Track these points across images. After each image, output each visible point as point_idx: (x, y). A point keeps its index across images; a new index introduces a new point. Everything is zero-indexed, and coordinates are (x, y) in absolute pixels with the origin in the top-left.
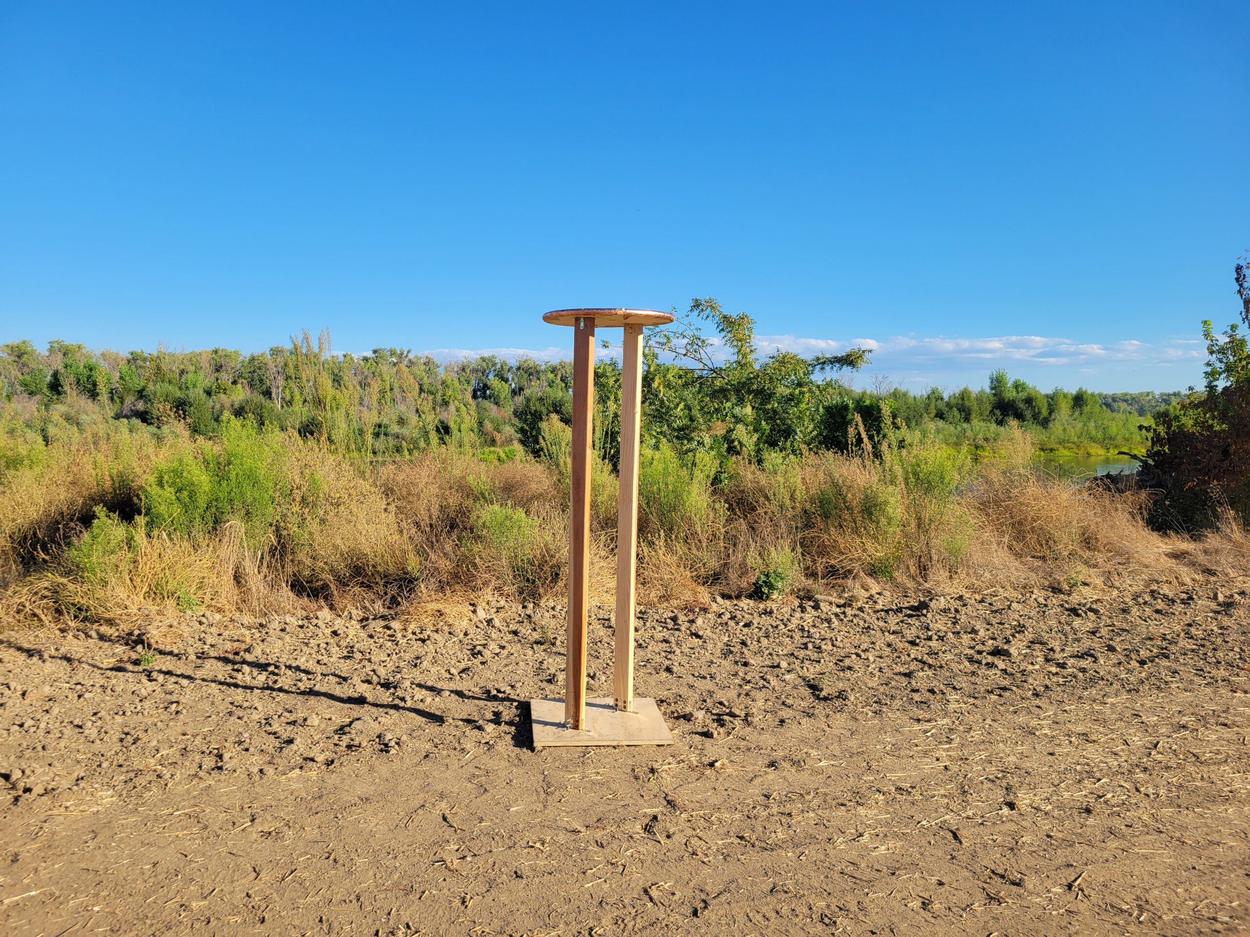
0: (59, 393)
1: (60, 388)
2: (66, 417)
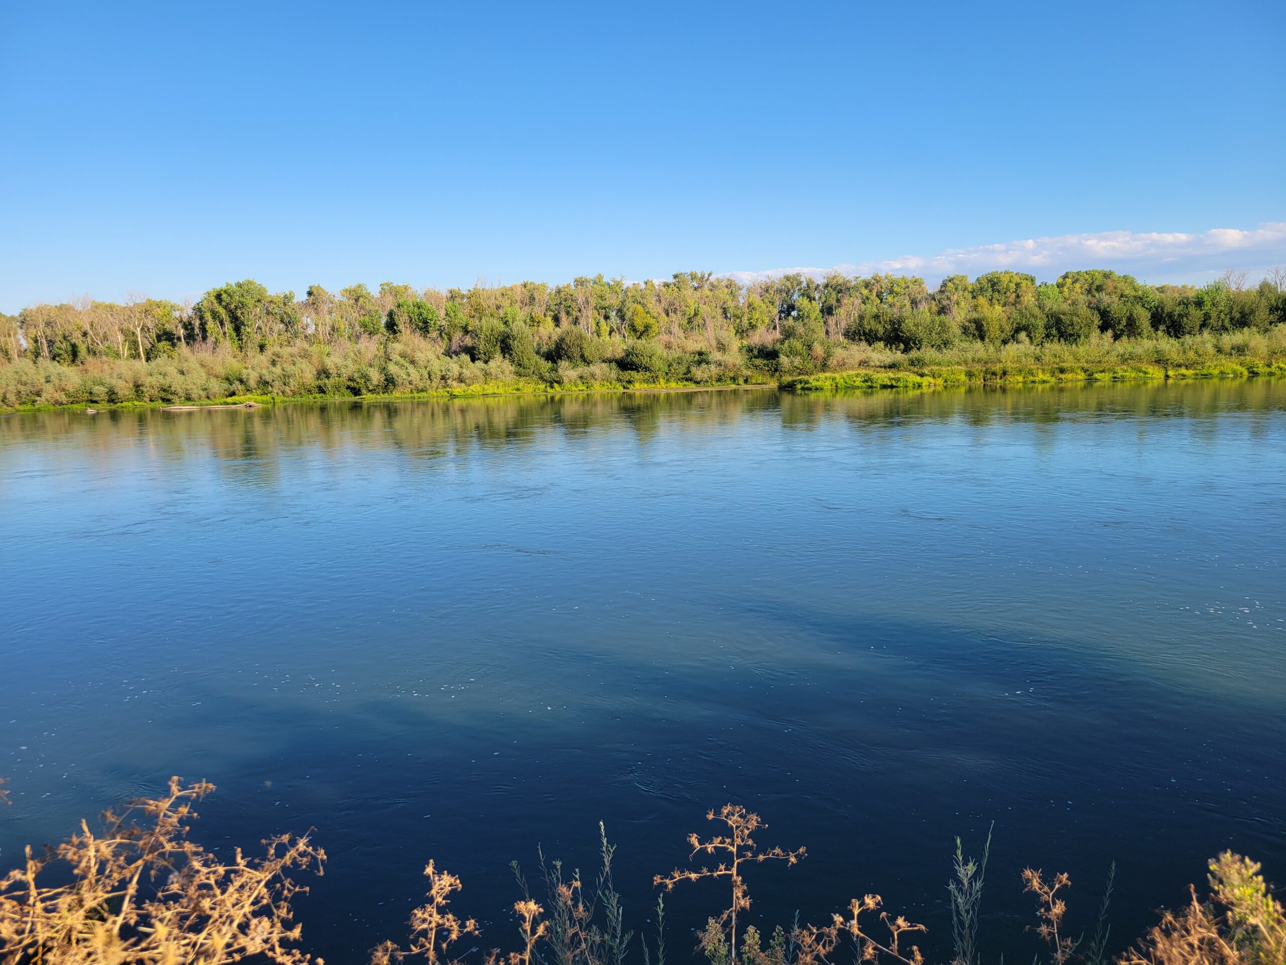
0: (395, 332)
1: (395, 327)
2: (403, 356)
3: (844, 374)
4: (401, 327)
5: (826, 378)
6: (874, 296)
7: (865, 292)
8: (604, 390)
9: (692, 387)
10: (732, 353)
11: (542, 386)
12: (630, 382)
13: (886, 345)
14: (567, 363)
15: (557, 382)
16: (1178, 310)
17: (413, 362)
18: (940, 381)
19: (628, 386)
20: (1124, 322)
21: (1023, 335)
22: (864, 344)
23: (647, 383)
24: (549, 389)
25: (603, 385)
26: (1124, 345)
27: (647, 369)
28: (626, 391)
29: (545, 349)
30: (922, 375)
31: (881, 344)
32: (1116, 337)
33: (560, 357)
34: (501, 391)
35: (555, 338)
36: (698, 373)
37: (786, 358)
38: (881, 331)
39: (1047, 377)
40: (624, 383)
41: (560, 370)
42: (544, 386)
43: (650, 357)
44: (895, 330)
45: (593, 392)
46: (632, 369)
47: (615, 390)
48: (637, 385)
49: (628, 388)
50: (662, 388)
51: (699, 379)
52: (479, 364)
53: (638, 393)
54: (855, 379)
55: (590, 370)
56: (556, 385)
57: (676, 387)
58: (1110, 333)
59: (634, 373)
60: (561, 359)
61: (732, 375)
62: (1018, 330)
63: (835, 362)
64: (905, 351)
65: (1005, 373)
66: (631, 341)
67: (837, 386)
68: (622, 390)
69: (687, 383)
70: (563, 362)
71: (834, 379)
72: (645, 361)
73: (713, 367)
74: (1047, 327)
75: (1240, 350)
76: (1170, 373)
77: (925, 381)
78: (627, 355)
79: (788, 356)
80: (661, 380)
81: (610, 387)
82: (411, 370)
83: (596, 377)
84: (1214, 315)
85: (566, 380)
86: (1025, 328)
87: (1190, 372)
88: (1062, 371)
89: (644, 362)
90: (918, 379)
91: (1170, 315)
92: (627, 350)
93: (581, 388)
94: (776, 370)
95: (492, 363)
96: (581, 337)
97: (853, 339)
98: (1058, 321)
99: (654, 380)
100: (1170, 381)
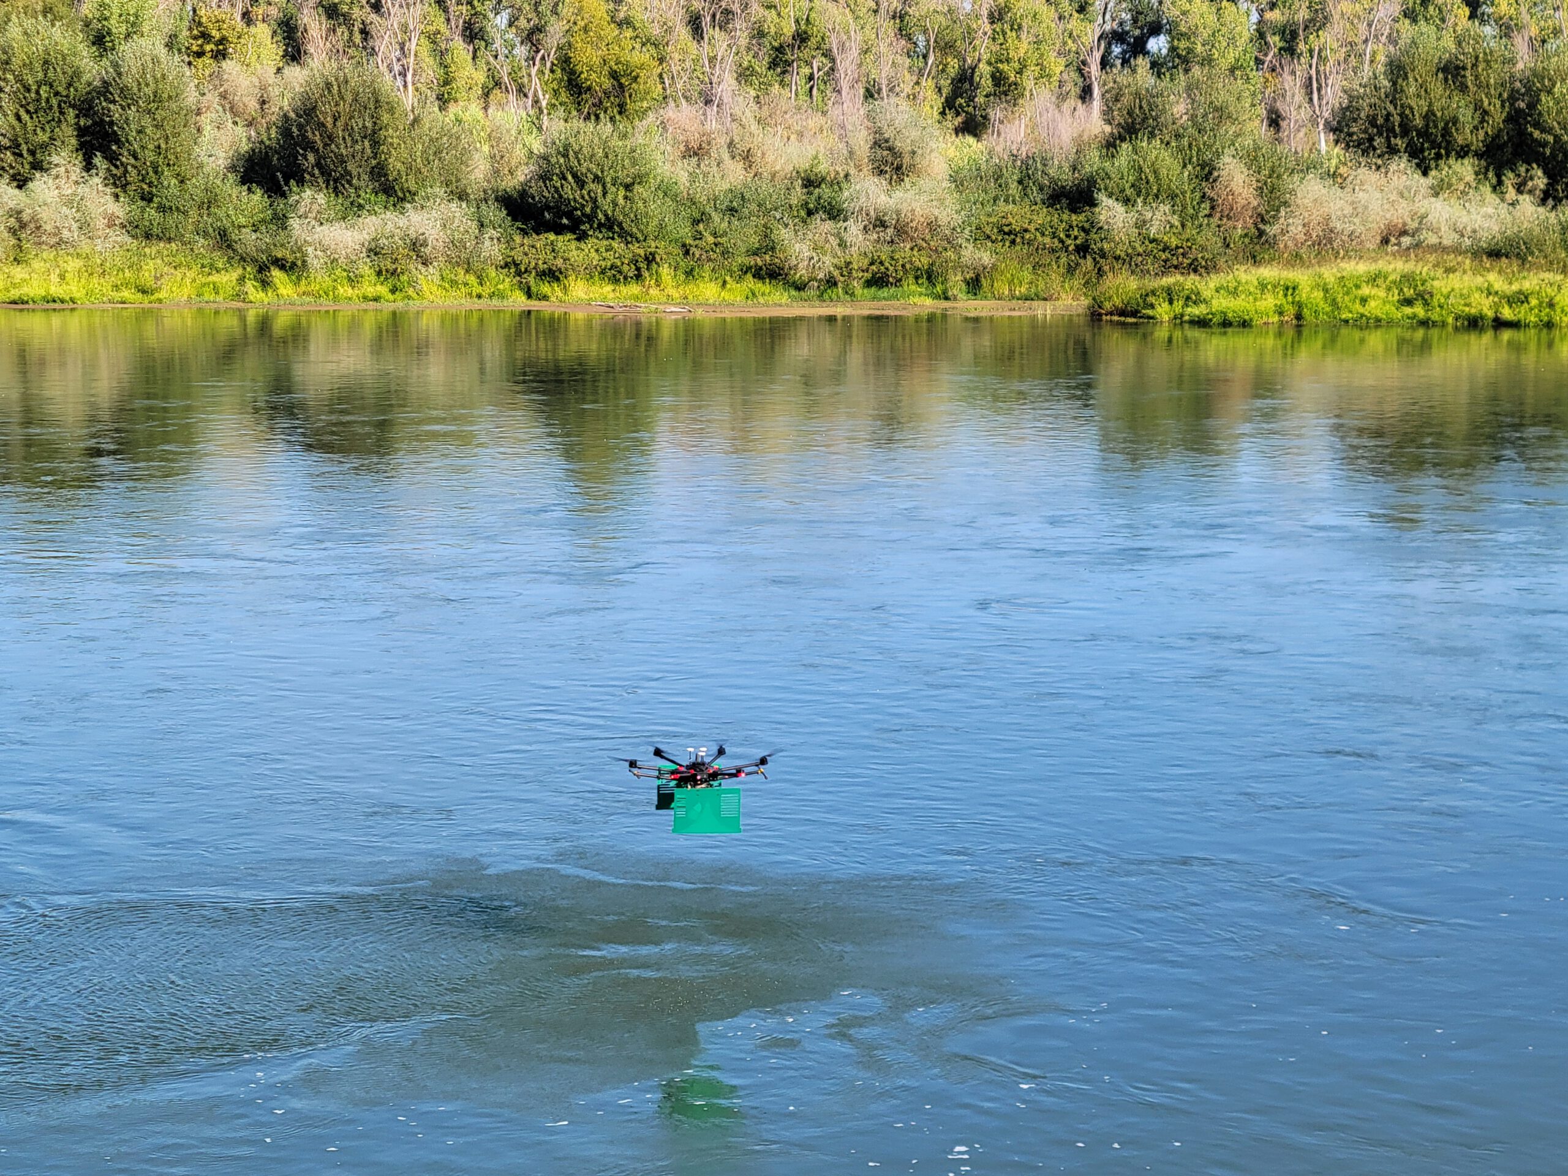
3: (1329, 273)
5: (1263, 286)
9: (776, 302)
10: (925, 183)
11: (228, 278)
12: (552, 275)
13: (1481, 174)
14: (321, 198)
15: (280, 264)
19: (545, 289)
22: (1401, 165)
23: (615, 281)
24: (250, 286)
25: (454, 283)
28: (534, 305)
29: (242, 143)
31: (1465, 169)
33: (297, 175)
34: (74, 289)
35: (283, 103)
36: (801, 250)
37: (1119, 208)
38: (1468, 120)
40: (531, 279)
41: (294, 223)
42: (235, 274)
43: (628, 187)
44: (1515, 118)
45: (415, 305)
46: (559, 230)
47: (495, 302)
48: (579, 290)
49: (545, 298)
50: (667, 300)
51: (802, 273)
53: (579, 316)
54: (1366, 290)
55: (402, 222)
56: (276, 274)
57: (719, 300)
59: (565, 242)
60: (301, 182)
61: (922, 261)
63: (1296, 229)
66: (557, 126)
67: (1299, 317)
68: (518, 301)
69: (758, 286)
70: (308, 193)
71: (1290, 289)
72: (612, 201)
73: (854, 231)
78: (544, 177)
79: (1127, 201)
80: (665, 271)
81: (476, 289)
83: (427, 250)
85: (315, 260)
89: (605, 204)
92: (545, 158)
93: (370, 291)
94: (1083, 250)
95: (40, 185)
96: (378, 104)
97: (1365, 146)
99: (642, 269)
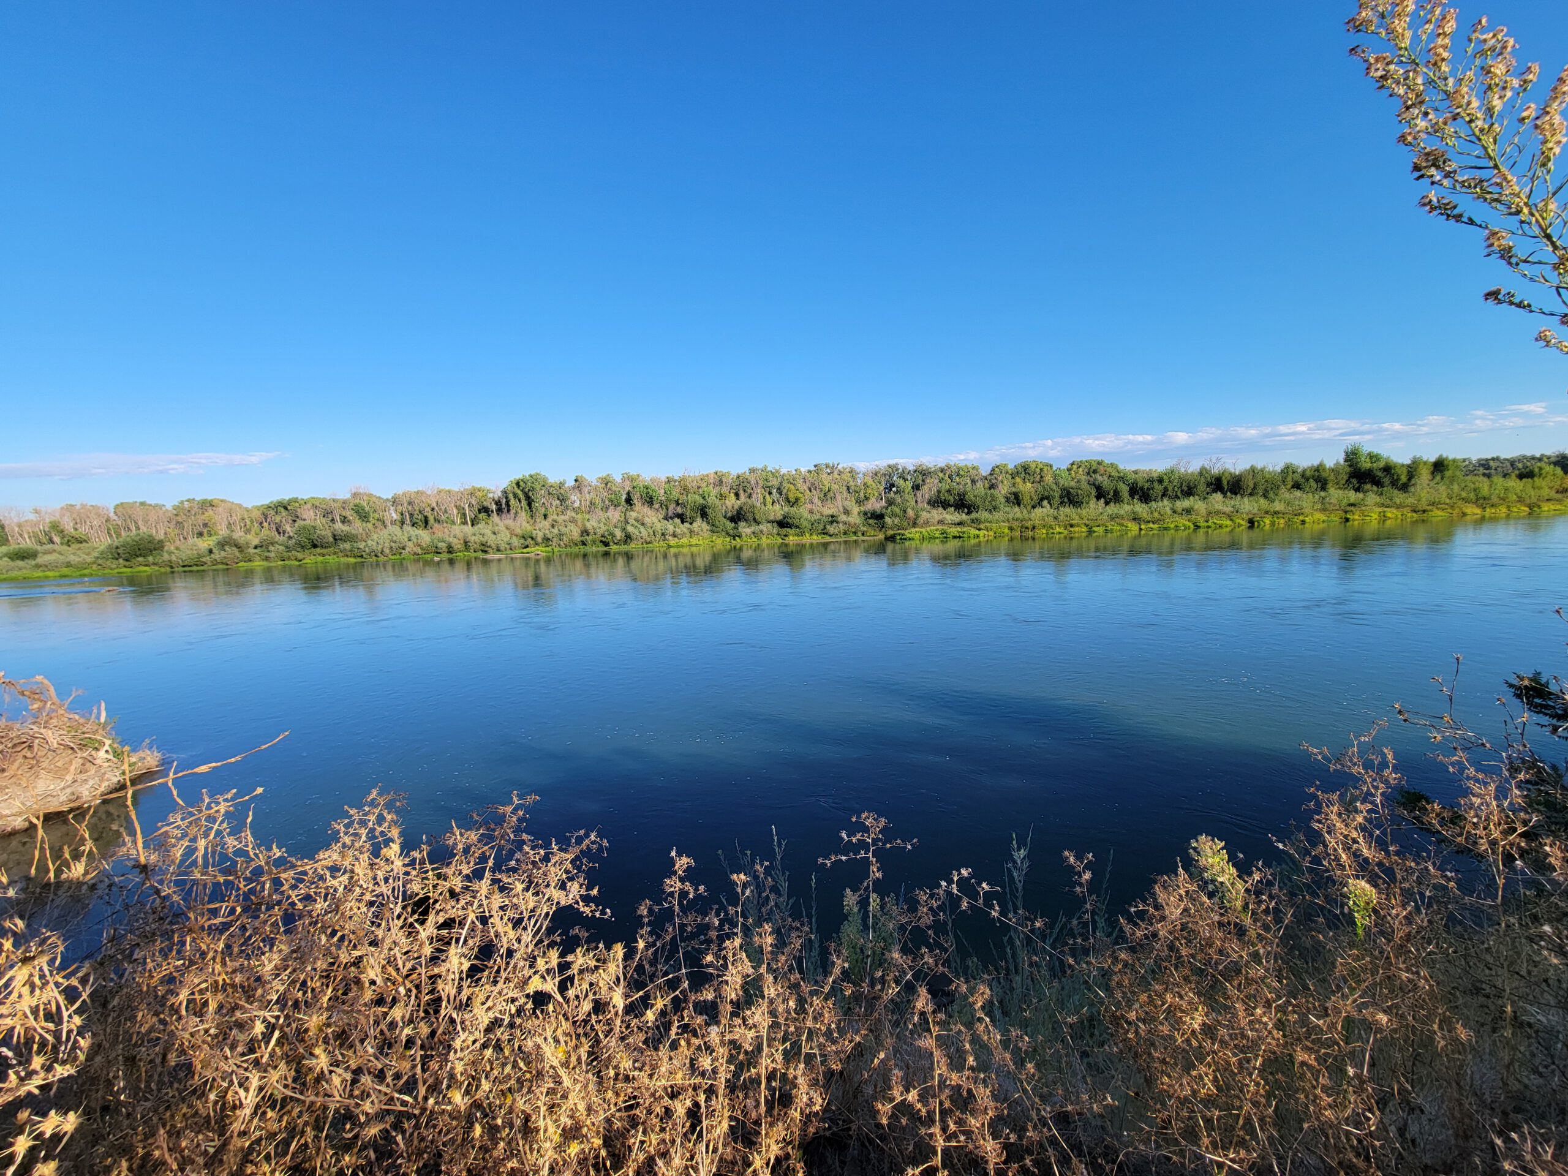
0: (631, 505)
1: (631, 502)
2: (637, 520)
3: (928, 529)
4: (635, 501)
5: (916, 532)
6: (947, 478)
7: (941, 475)
8: (769, 541)
9: (827, 539)
10: (853, 516)
11: (728, 539)
12: (786, 536)
13: (955, 510)
14: (744, 524)
15: (738, 536)
16: (1147, 485)
17: (643, 524)
18: (991, 533)
19: (785, 538)
20: (1112, 493)
21: (1045, 503)
22: (941, 509)
23: (798, 536)
24: (732, 541)
25: (769, 538)
26: (1112, 509)
27: (797, 527)
28: (783, 541)
29: (729, 514)
30: (979, 530)
31: (952, 509)
32: (1107, 503)
34: (701, 542)
35: (736, 507)
36: (831, 529)
38: (952, 500)
39: (1062, 530)
40: (782, 537)
41: (740, 528)
42: (730, 538)
43: (799, 519)
44: (961, 500)
45: (762, 542)
46: (787, 527)
47: (776, 541)
48: (791, 538)
49: (785, 540)
50: (807, 539)
51: (832, 533)
52: (687, 525)
53: (791, 543)
54: (935, 532)
55: (759, 528)
56: (737, 538)
57: (816, 539)
58: (1102, 501)
59: (788, 530)
60: (740, 521)
61: (853, 530)
62: (1042, 499)
63: (922, 521)
64: (968, 513)
65: (1034, 528)
66: (786, 509)
67: (923, 537)
68: (780, 541)
69: (824, 536)
70: (742, 523)
71: (921, 532)
72: (796, 522)
73: (841, 525)
74: (1061, 497)
75: (1188, 511)
76: (1143, 527)
77: (982, 533)
78: (784, 518)
79: (890, 518)
80: (807, 534)
81: (773, 539)
82: (642, 529)
83: (764, 532)
84: (1170, 488)
85: (744, 535)
86: (1047, 498)
87: (1156, 526)
88: (1072, 526)
90: (977, 532)
91: (1142, 489)
92: (784, 515)
93: (754, 540)
94: (883, 527)
95: (695, 525)
96: (753, 507)
97: (934, 506)
98: (1069, 493)
99: (802, 534)
100: (1143, 532)
